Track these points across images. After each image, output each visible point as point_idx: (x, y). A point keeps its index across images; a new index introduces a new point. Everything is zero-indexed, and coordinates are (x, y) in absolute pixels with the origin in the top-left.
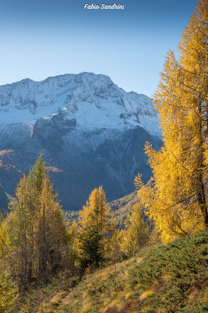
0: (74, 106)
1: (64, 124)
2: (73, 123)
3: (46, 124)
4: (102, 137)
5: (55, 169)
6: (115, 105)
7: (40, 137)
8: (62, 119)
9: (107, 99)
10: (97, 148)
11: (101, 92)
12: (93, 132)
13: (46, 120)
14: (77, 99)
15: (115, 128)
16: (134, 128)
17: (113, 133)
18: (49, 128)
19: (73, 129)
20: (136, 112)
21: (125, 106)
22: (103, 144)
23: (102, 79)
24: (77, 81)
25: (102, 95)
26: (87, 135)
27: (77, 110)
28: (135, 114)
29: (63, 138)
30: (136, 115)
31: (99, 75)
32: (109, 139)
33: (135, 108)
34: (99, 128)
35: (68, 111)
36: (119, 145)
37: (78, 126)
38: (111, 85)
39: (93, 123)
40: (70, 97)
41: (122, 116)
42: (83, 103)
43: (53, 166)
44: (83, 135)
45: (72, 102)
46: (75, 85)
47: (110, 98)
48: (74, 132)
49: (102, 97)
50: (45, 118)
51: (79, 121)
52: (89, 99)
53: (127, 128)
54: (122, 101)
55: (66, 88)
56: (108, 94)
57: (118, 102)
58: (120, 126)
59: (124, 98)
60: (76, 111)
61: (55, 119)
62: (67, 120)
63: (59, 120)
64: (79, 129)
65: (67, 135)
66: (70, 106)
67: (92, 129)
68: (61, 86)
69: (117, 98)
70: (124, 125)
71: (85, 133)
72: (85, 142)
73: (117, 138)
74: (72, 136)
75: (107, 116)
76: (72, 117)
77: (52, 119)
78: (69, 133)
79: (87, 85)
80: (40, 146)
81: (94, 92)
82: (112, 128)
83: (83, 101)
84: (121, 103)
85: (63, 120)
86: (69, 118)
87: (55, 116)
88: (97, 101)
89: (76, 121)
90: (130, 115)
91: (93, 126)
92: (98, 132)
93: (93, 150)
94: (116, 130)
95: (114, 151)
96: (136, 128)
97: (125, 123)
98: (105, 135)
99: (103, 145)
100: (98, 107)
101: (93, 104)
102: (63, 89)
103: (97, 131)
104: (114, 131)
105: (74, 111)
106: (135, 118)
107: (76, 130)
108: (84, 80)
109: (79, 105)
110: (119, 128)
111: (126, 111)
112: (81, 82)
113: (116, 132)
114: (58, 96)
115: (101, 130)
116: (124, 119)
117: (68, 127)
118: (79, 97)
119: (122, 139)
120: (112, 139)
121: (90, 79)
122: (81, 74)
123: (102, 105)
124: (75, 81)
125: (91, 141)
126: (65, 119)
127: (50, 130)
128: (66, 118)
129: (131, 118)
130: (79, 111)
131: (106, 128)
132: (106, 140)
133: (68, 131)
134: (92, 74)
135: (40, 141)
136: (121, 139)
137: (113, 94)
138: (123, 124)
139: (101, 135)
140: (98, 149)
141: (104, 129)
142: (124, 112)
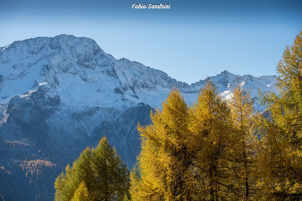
0: (54, 78)
1: (46, 104)
2: (56, 101)
3: (25, 104)
4: (97, 119)
5: (48, 163)
6: (105, 76)
7: (19, 122)
8: (42, 97)
9: (93, 69)
10: (93, 133)
11: (86, 60)
12: (84, 112)
13: (24, 98)
14: (56, 70)
15: (111, 106)
16: (136, 105)
17: (109, 113)
18: (30, 109)
19: (57, 109)
20: (132, 84)
21: (118, 78)
22: (100, 127)
23: (86, 43)
24: (54, 46)
25: (87, 64)
26: (76, 116)
27: (58, 84)
28: (130, 87)
29: (47, 121)
30: (132, 88)
31: (81, 38)
32: (106, 121)
33: (130, 80)
34: (90, 107)
35: (49, 87)
36: (120, 129)
37: (63, 105)
38: (98, 51)
39: (82, 101)
40: (47, 68)
41: (117, 91)
42: (64, 74)
43: (43, 158)
44: (72, 117)
45: (51, 73)
46: (51, 51)
47: (97, 67)
48: (58, 113)
49: (87, 67)
50: (22, 96)
51: (63, 99)
52: (72, 70)
53: (127, 106)
54: (114, 71)
55: (39, 56)
56: (94, 62)
57: (108, 73)
58: (117, 103)
59: (116, 67)
60: (57, 86)
61: (35, 97)
62: (49, 98)
63: (39, 98)
64: (64, 108)
65: (51, 117)
66: (49, 80)
67: (82, 109)
68: (33, 53)
69: (107, 68)
70: (123, 103)
71: (74, 114)
72: (76, 126)
73: (115, 120)
74: (58, 119)
75: (98, 91)
76: (55, 94)
77: (31, 97)
78: (53, 114)
79: (67, 51)
80: (21, 133)
81: (77, 60)
82: (108, 106)
83: (64, 71)
84: (112, 73)
85: (44, 98)
86: (51, 94)
87: (33, 93)
88: (82, 72)
89: (60, 98)
90: (125, 89)
91: (83, 104)
92: (90, 113)
93: (87, 136)
94: (113, 109)
95: (115, 136)
96: (139, 106)
97: (123, 100)
98: (99, 116)
99: (100, 129)
100: (85, 80)
101: (77, 76)
102: (36, 57)
103: (89, 111)
104: (110, 110)
105: (54, 85)
106: (131, 92)
107: (60, 110)
108: (63, 45)
109: (60, 78)
110: (116, 106)
111: (120, 83)
112: (60, 48)
113: (113, 111)
114: (30, 65)
115: (94, 109)
116: (121, 95)
117: (51, 107)
118: (59, 66)
119: (123, 120)
120: (110, 121)
121: (70, 43)
122: (58, 37)
123: (89, 77)
124: (51, 46)
125: (83, 124)
126: (47, 97)
127: (30, 112)
128: (48, 95)
129: (127, 92)
130: (60, 85)
131: (100, 106)
132: (103, 122)
133: (52, 111)
134: (71, 37)
135: (20, 127)
136: (121, 120)
137: (100, 62)
138: (120, 100)
139: (95, 116)
140: (94, 135)
141: (98, 108)
142: (118, 85)
